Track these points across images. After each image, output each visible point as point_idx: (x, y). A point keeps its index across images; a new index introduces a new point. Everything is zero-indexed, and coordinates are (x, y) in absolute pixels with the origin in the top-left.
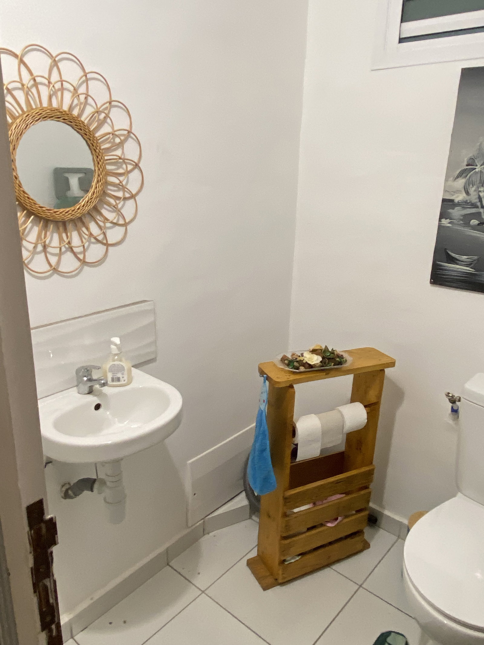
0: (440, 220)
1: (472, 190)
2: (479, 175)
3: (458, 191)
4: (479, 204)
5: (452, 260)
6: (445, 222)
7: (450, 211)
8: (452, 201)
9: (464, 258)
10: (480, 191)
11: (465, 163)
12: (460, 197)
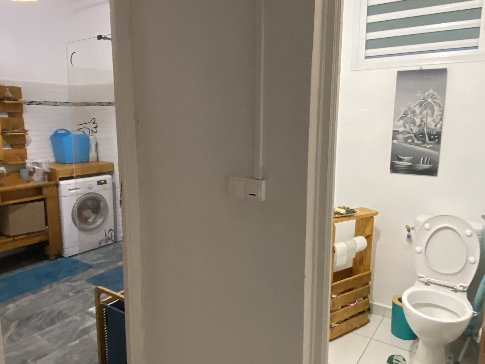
0: (392, 141)
1: (407, 126)
2: (410, 119)
3: (400, 127)
4: (411, 132)
5: (400, 160)
6: (395, 141)
7: (397, 136)
8: (398, 131)
9: (406, 158)
10: (411, 126)
11: (403, 113)
12: (401, 129)
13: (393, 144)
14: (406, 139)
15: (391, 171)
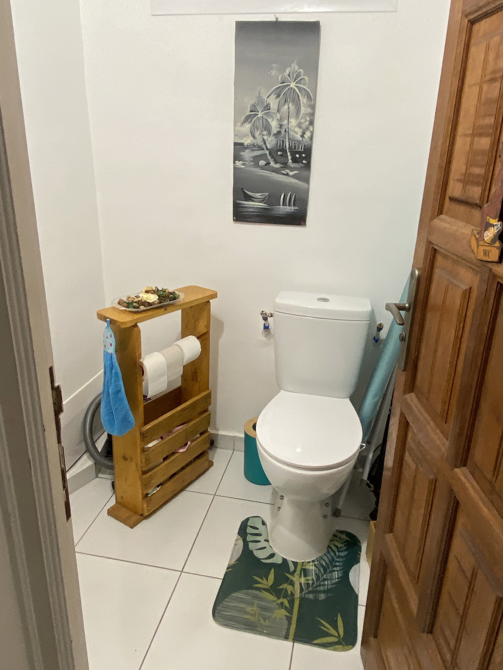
0: (234, 163)
1: (257, 134)
2: (261, 121)
3: (245, 136)
4: (264, 146)
5: (248, 198)
6: (239, 164)
7: (242, 153)
8: (242, 144)
9: (258, 195)
10: (263, 135)
11: (249, 109)
12: (248, 141)
13: (235, 169)
14: (256, 159)
15: (235, 218)
